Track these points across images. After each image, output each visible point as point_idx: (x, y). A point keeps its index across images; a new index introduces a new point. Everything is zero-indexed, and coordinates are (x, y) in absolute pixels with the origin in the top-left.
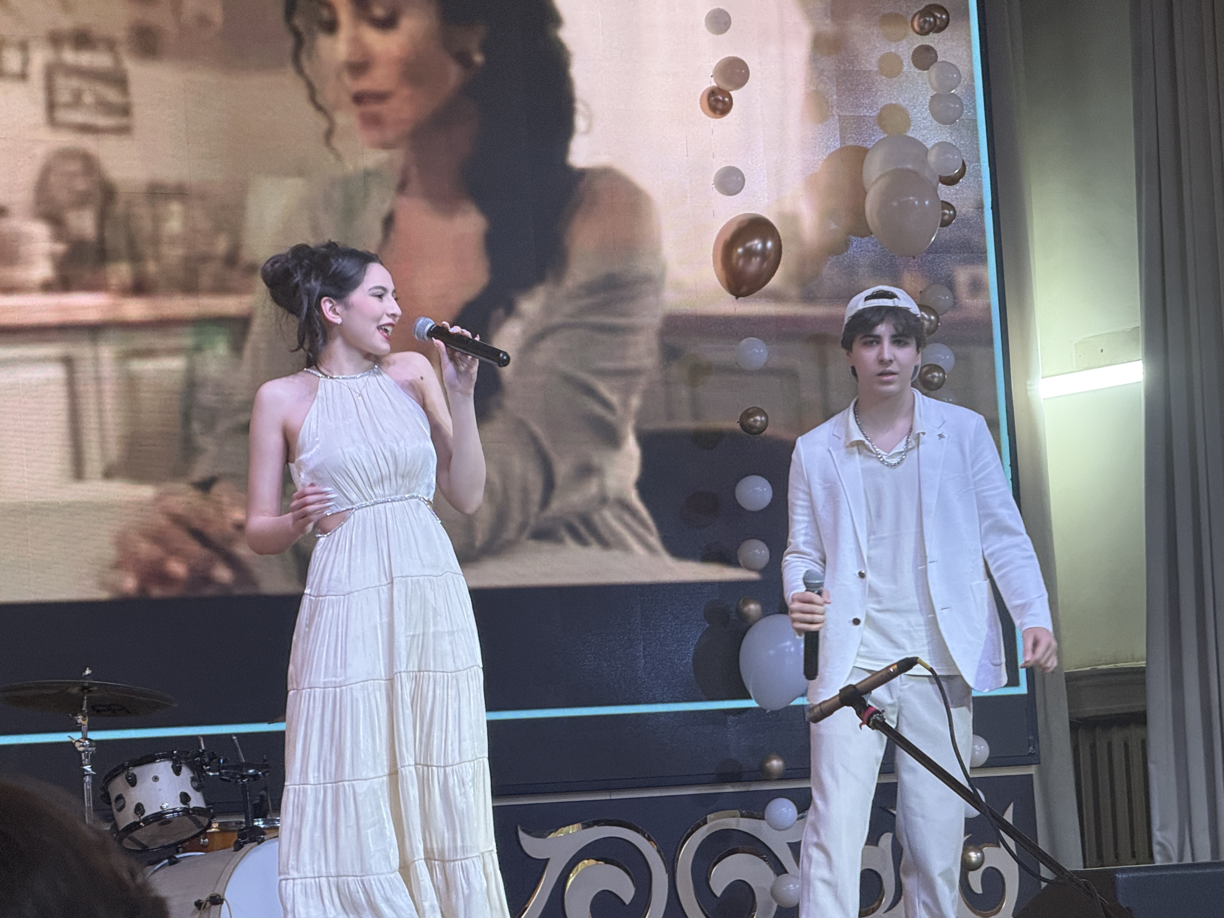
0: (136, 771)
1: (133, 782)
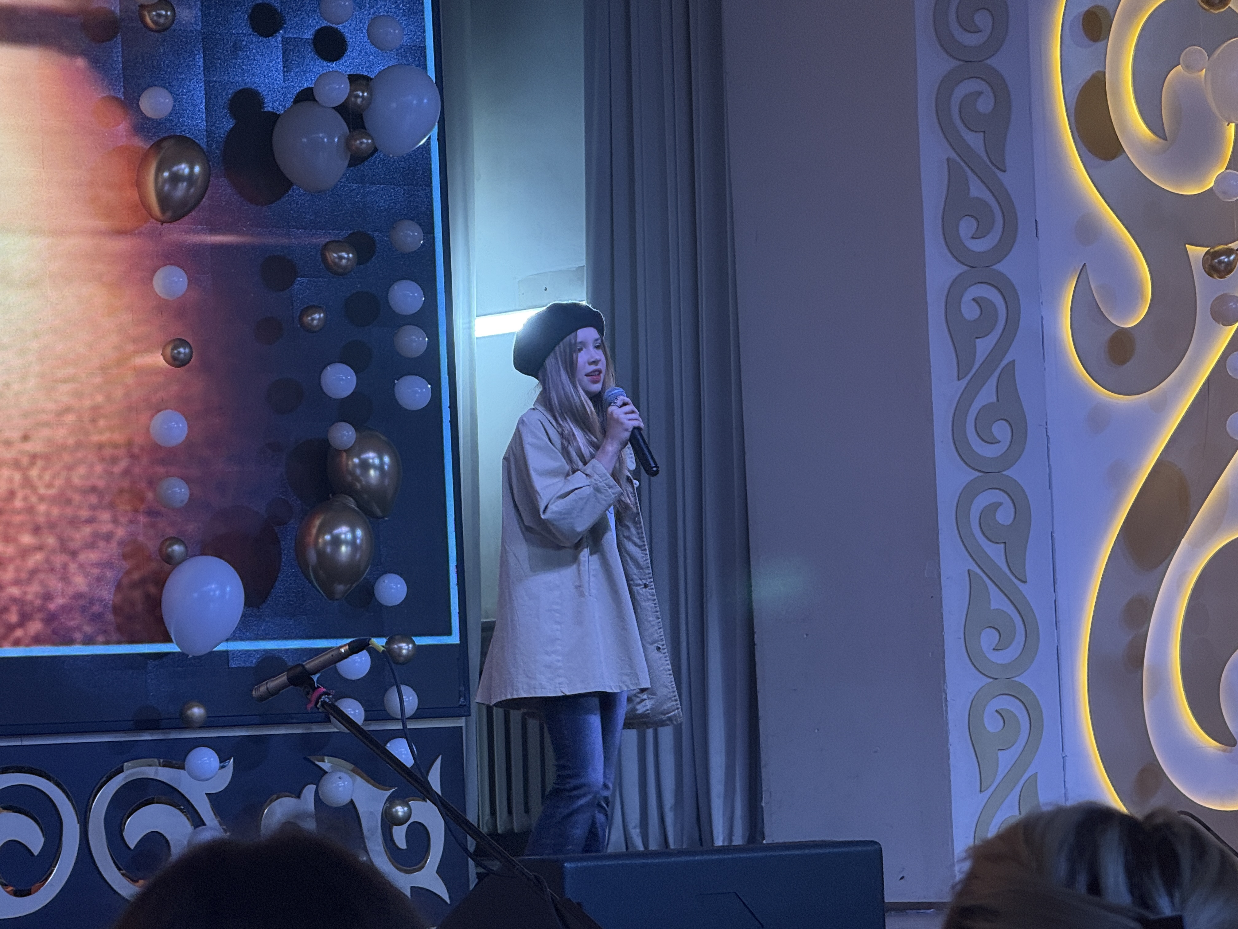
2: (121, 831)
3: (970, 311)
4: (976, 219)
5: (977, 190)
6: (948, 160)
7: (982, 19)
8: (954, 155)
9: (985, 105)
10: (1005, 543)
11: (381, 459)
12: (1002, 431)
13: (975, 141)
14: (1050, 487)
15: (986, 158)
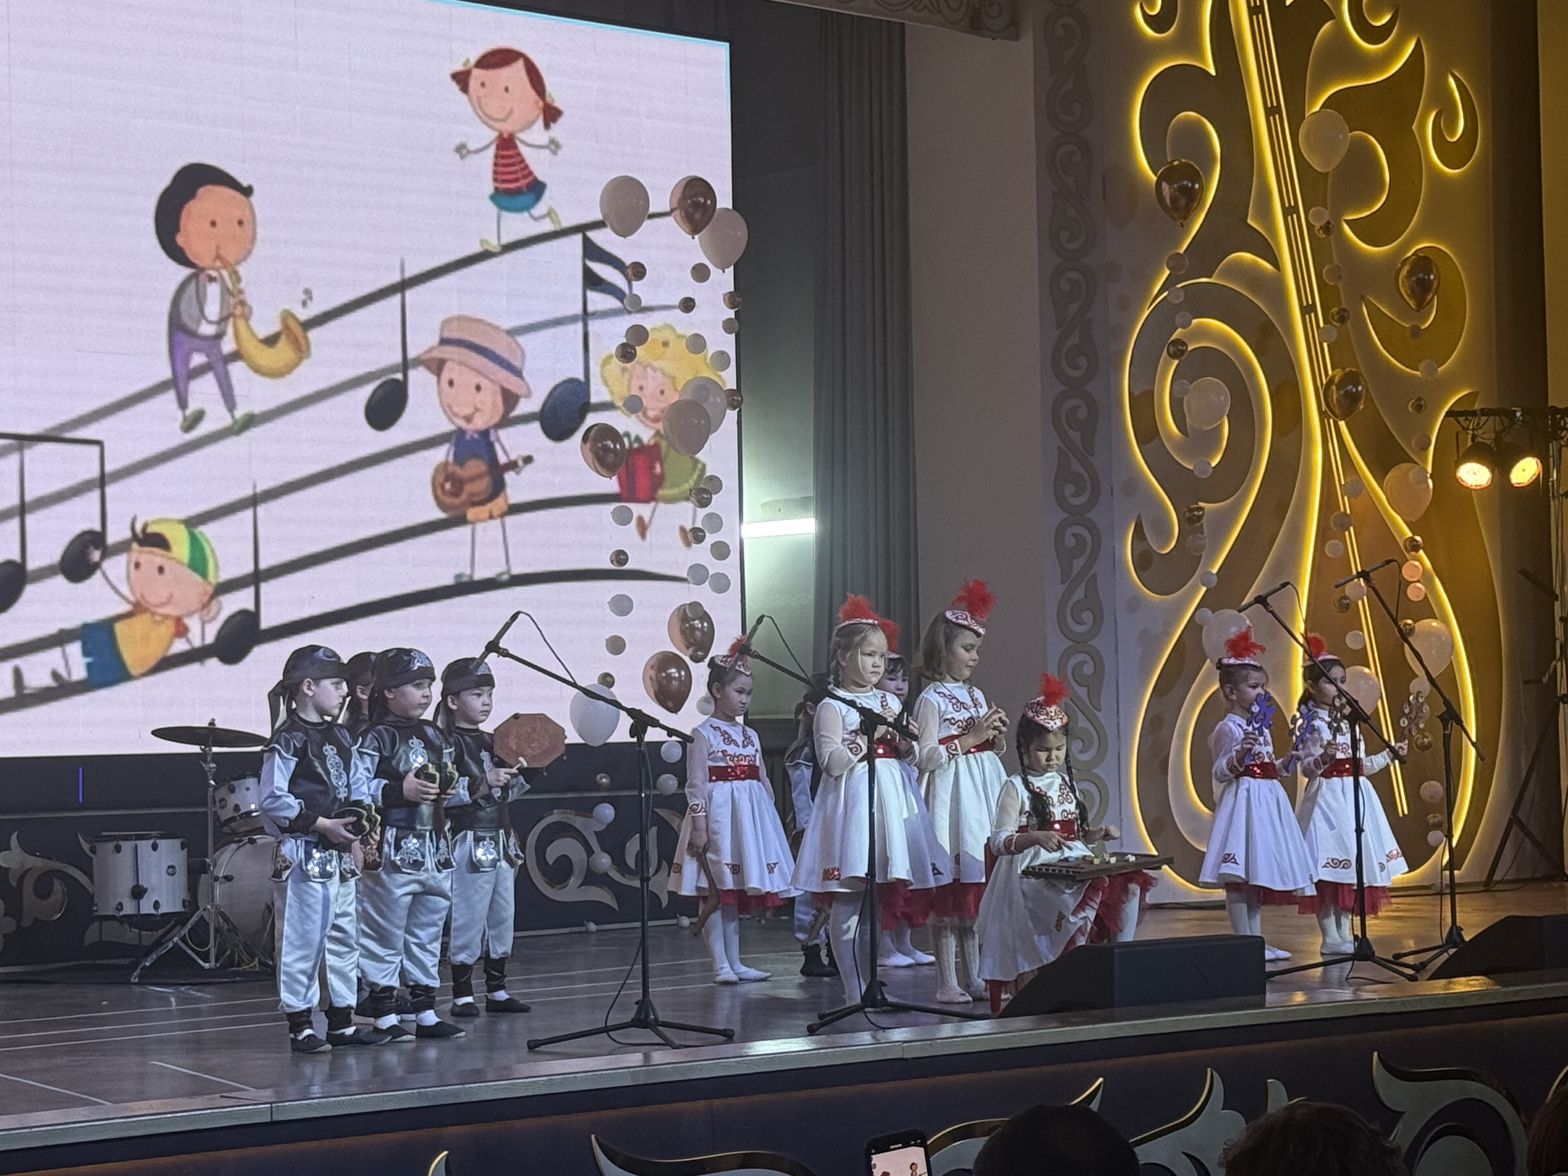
0: (235, 783)
1: (232, 790)
2: (544, 854)
3: (1070, 542)
4: (1075, 484)
5: (1076, 467)
6: (1059, 448)
7: (1082, 361)
8: (1062, 445)
9: (1082, 414)
10: (1088, 687)
11: (702, 625)
12: (1087, 616)
13: (1075, 436)
14: (1117, 651)
15: (1082, 447)
